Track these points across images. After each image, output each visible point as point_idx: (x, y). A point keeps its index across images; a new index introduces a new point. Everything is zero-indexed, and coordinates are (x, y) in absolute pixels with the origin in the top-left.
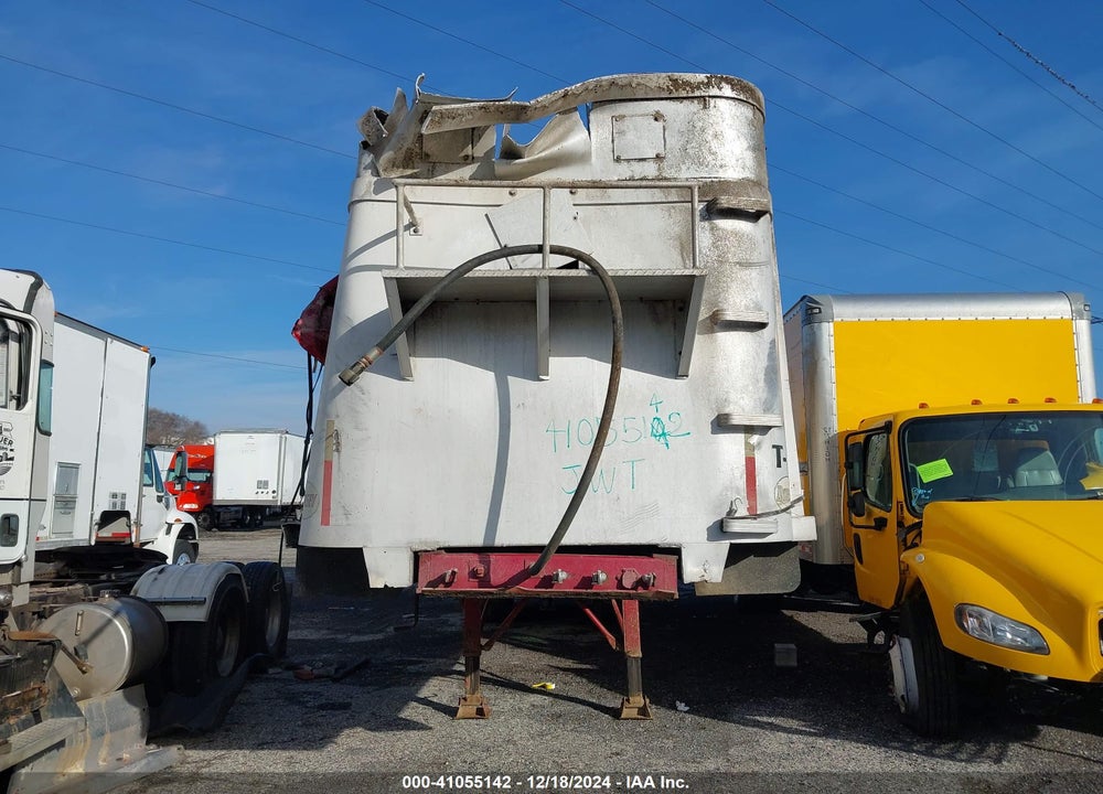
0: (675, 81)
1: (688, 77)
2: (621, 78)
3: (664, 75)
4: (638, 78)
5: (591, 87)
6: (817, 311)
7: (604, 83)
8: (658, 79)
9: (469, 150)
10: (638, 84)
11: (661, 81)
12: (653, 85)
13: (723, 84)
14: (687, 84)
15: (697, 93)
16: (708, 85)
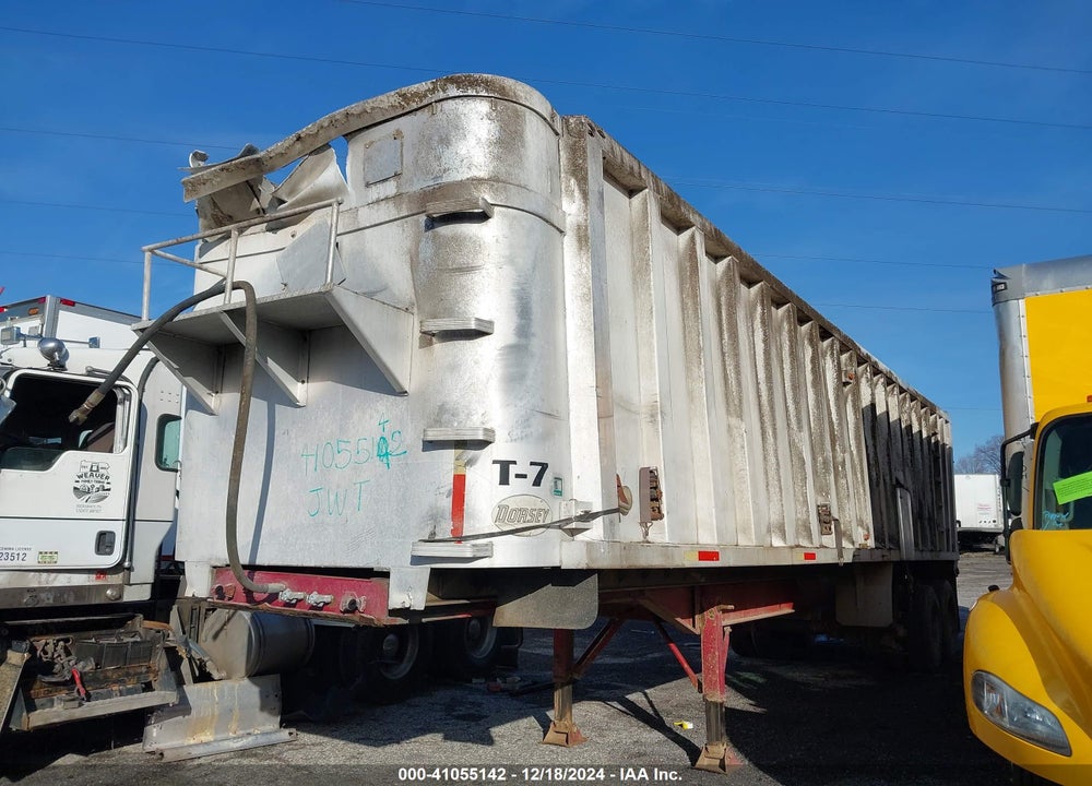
0: (403, 96)
1: (414, 88)
2: (355, 108)
3: (393, 93)
4: (370, 104)
5: (326, 124)
6: (1002, 287)
7: (337, 117)
8: (388, 100)
9: (256, 204)
10: (373, 109)
11: (392, 100)
12: (385, 105)
13: (449, 86)
14: (416, 94)
15: (425, 102)
16: (433, 91)
